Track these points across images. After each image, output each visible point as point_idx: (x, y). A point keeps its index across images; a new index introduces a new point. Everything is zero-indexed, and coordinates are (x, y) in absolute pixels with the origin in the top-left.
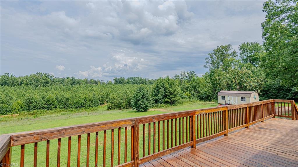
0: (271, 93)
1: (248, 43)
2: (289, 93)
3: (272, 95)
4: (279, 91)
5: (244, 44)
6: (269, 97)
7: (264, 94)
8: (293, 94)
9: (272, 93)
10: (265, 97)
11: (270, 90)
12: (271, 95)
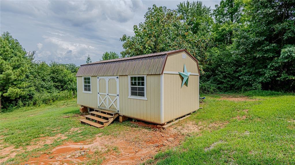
0: (222, 72)
1: (188, 3)
2: (266, 67)
3: (225, 77)
4: (238, 68)
5: (183, 5)
6: (218, 81)
7: (208, 77)
8: (276, 69)
9: (225, 72)
10: (211, 82)
11: (220, 66)
12: (222, 76)
